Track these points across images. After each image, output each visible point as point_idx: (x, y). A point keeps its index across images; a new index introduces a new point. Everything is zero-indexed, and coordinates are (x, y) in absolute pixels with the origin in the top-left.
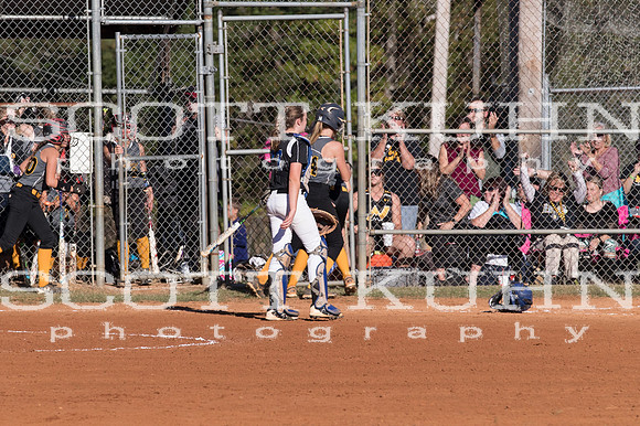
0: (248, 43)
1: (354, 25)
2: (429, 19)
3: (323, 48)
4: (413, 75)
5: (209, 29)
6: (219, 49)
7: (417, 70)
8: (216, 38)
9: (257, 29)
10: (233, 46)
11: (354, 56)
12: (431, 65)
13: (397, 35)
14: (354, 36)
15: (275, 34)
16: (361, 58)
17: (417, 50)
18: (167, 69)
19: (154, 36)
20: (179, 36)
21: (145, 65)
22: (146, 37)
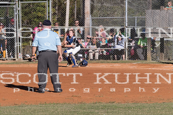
0: (26, 8)
1: (49, 4)
2: (65, 2)
3: (42, 9)
4: (62, 15)
5: (17, 5)
6: (19, 9)
7: (63, 14)
8: (19, 7)
9: (27, 4)
10: (22, 8)
11: (49, 10)
12: (65, 13)
13: (58, 6)
14: (49, 6)
15: (31, 6)
16: (50, 11)
17: (63, 9)
18: (7, 13)
19: (4, 6)
20: (10, 6)
21: (2, 12)
22: (2, 6)
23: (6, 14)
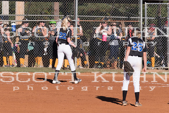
18: (159, 12)
19: (156, 3)
20: (163, 3)
21: (153, 11)
22: (153, 3)
23: (158, 14)
